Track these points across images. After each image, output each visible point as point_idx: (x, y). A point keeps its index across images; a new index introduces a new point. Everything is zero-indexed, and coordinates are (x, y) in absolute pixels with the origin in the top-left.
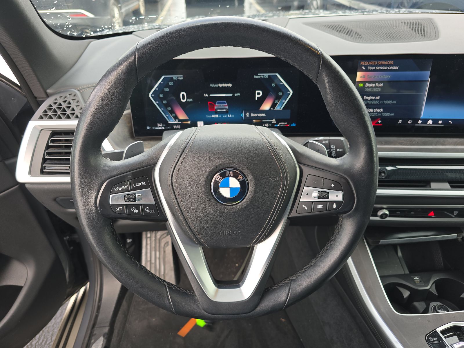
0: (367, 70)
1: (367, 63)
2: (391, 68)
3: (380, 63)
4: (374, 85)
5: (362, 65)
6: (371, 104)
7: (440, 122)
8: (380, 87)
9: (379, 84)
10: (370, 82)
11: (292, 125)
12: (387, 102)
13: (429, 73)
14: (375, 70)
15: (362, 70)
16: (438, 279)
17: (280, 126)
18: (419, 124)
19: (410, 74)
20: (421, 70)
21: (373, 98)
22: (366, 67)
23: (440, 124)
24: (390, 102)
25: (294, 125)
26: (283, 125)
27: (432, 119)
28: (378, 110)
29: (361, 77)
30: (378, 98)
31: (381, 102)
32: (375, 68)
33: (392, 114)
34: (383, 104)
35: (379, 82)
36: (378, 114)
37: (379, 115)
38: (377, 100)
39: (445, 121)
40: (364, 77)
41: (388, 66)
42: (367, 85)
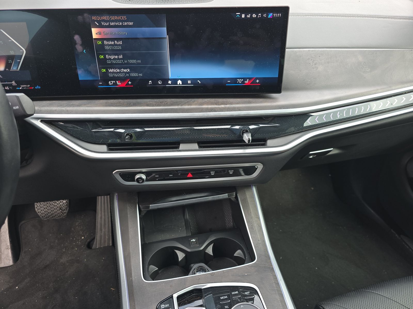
0: (101, 26)
1: (99, 18)
2: (126, 24)
3: (113, 18)
4: (113, 43)
5: (95, 21)
6: (116, 64)
7: (189, 82)
8: (119, 45)
9: (118, 41)
10: (108, 40)
11: (36, 88)
12: (131, 61)
13: (165, 29)
14: (109, 26)
15: (96, 27)
16: (214, 240)
17: (23, 88)
18: (169, 84)
19: (147, 31)
20: (157, 26)
21: (116, 57)
22: (99, 22)
23: (189, 84)
24: (134, 61)
25: (38, 87)
26: (26, 87)
27: (181, 79)
28: (125, 70)
29: (96, 34)
30: (121, 57)
31: (126, 61)
32: (109, 24)
33: (141, 75)
34: (128, 63)
35: (118, 39)
36: (125, 75)
37: (127, 75)
38: (121, 59)
39: (194, 80)
40: (99, 33)
41: (122, 21)
42: (106, 42)
